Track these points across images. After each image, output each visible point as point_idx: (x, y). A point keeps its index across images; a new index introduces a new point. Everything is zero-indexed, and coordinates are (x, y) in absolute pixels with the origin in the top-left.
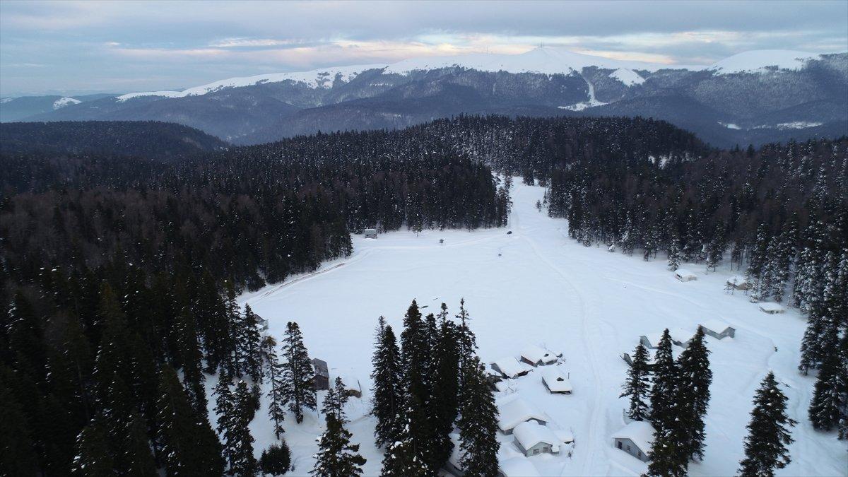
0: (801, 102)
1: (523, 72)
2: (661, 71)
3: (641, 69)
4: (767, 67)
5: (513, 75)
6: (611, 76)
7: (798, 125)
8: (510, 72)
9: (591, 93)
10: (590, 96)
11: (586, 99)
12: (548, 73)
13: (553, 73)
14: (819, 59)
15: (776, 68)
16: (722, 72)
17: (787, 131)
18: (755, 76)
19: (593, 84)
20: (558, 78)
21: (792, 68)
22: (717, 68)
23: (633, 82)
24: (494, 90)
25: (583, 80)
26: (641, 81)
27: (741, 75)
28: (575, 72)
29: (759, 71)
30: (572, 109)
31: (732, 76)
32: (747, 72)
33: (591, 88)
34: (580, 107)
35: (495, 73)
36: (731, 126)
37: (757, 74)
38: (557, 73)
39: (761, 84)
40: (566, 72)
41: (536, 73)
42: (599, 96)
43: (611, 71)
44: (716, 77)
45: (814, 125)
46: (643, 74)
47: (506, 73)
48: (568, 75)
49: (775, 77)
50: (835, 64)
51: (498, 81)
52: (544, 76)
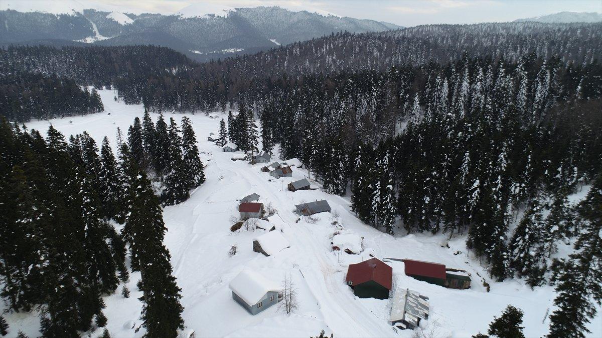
0: (231, 37)
1: (32, 12)
2: (143, 15)
3: (129, 13)
4: (209, 15)
5: (23, 14)
6: (108, 17)
7: (232, 50)
8: (19, 10)
9: (95, 29)
10: (95, 32)
11: (93, 35)
12: (55, 13)
13: (59, 14)
14: (235, 11)
15: (213, 15)
16: (184, 17)
17: (227, 53)
18: (203, 20)
19: (95, 23)
20: (64, 17)
21: (222, 16)
22: (180, 14)
23: (125, 22)
24: (7, 26)
25: (85, 19)
26: (131, 21)
27: (195, 19)
28: (78, 13)
29: (205, 17)
30: (83, 42)
31: (190, 19)
32: (198, 17)
33: (94, 26)
34: (90, 40)
35: (4, 11)
36: (196, 52)
37: (204, 18)
38: (64, 13)
39: (208, 25)
40: (71, 13)
41: (44, 13)
42: (102, 32)
43: (107, 14)
44: (181, 20)
45: (240, 50)
46: (131, 16)
47: (14, 12)
48: (73, 16)
49: (214, 21)
50: (243, 14)
51: (9, 19)
52: (52, 16)
